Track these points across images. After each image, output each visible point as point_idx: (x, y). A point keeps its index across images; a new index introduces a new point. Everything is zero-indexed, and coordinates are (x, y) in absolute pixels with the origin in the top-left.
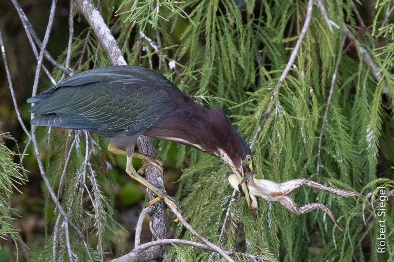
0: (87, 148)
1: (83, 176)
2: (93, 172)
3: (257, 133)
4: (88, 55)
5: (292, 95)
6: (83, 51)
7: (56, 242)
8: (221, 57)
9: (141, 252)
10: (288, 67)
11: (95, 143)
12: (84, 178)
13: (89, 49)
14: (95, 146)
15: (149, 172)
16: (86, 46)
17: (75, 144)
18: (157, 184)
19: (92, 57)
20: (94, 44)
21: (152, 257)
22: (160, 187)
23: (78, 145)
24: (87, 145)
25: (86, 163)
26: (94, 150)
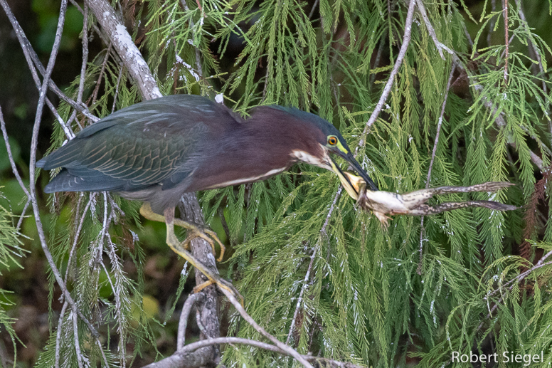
0: (106, 213)
1: (99, 251)
2: (112, 246)
3: (337, 196)
4: (106, 87)
5: (385, 145)
6: (99, 82)
7: (59, 340)
8: (288, 92)
9: (188, 355)
10: (378, 108)
11: (117, 206)
12: (101, 253)
13: (106, 79)
14: (116, 209)
15: (196, 246)
16: (104, 74)
17: (90, 207)
18: (207, 263)
19: (112, 88)
20: (113, 71)
21: (202, 362)
22: (210, 267)
23: (93, 209)
24: (106, 208)
25: (103, 234)
26: (115, 216)
